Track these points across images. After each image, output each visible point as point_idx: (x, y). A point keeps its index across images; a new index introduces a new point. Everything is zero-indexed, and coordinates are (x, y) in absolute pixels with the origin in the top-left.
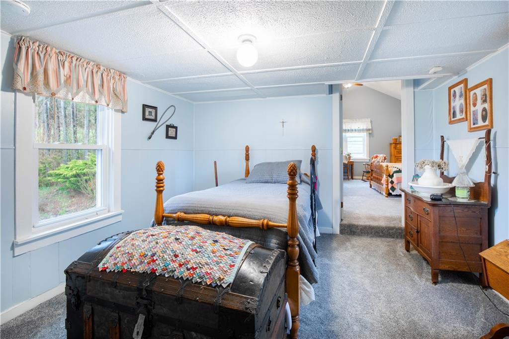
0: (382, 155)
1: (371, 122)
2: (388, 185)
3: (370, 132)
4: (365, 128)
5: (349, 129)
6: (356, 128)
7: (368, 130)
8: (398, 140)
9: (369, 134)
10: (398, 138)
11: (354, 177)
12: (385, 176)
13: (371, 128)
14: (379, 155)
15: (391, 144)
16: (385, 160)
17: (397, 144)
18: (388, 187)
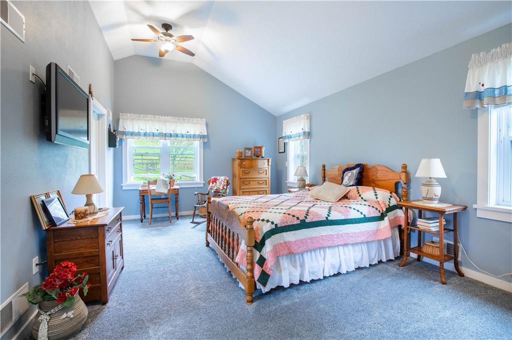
0: (223, 178)
1: (207, 125)
2: (252, 271)
3: (206, 141)
4: (197, 133)
5: (172, 133)
6: (184, 132)
7: (202, 137)
8: (243, 155)
9: (204, 142)
10: (243, 151)
11: (180, 214)
12: (243, 247)
13: (206, 134)
14: (218, 178)
15: (233, 159)
16: (227, 185)
17: (243, 159)
18: (253, 277)
